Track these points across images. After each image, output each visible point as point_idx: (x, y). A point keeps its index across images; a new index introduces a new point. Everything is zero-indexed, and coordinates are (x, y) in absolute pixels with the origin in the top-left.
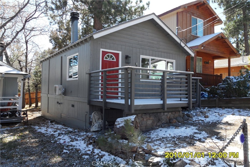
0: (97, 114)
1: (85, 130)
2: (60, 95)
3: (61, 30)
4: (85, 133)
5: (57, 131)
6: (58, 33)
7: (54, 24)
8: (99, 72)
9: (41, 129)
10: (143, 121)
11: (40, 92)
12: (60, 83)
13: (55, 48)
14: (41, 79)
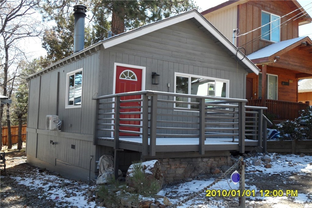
0: (106, 158)
1: (88, 183)
2: (55, 130)
3: (60, 28)
4: (87, 186)
5: (48, 184)
6: (57, 33)
7: (49, 20)
8: (112, 97)
9: (25, 181)
10: (170, 169)
11: (25, 125)
12: (55, 112)
13: (50, 57)
14: (27, 105)
